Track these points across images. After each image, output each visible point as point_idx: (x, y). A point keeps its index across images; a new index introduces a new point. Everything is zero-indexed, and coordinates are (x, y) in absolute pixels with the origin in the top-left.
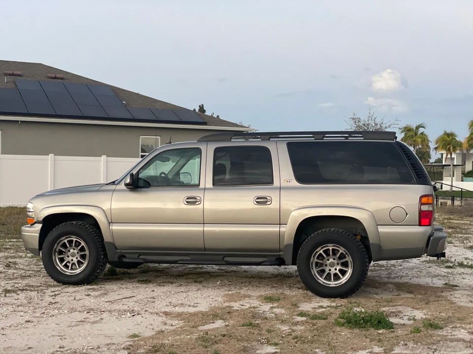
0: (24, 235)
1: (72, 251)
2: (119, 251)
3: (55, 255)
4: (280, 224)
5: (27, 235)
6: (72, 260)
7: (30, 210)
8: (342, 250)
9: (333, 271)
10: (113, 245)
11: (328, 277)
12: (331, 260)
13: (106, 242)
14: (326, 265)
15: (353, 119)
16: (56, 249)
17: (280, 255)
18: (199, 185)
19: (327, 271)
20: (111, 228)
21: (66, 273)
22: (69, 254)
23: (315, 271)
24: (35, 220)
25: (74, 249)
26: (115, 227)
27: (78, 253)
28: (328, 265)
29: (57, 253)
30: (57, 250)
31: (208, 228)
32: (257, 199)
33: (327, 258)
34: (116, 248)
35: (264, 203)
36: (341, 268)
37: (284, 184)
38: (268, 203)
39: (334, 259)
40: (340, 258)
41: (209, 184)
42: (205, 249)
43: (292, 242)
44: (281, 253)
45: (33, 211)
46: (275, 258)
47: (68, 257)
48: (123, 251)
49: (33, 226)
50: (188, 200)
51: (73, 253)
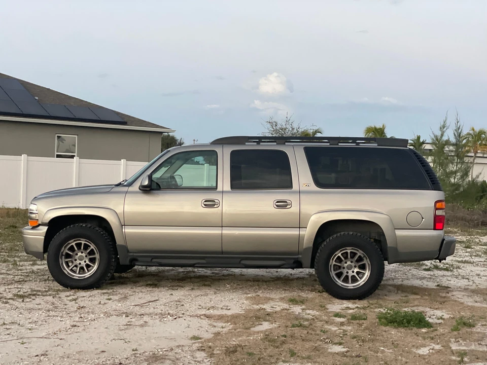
0: (27, 237)
1: (80, 254)
2: (132, 254)
3: (62, 259)
4: (300, 228)
5: (30, 238)
6: (80, 264)
7: (34, 212)
8: (360, 253)
9: (350, 274)
10: (125, 248)
11: (346, 280)
12: (349, 263)
13: (119, 245)
14: (344, 268)
15: (270, 123)
16: (63, 252)
17: (298, 258)
18: (217, 188)
19: (345, 274)
20: (124, 230)
21: (74, 277)
22: (77, 257)
23: (333, 274)
24: (40, 222)
25: (82, 253)
26: (128, 230)
27: (86, 256)
28: (346, 268)
29: (63, 257)
30: (64, 254)
31: (227, 232)
32: (277, 202)
33: (345, 261)
34: (128, 251)
35: (284, 207)
36: (358, 270)
37: (303, 188)
38: (288, 207)
39: (352, 262)
40: (358, 261)
41: (227, 187)
42: (222, 253)
43: (311, 245)
44: (300, 256)
45: (37, 212)
46: (293, 261)
47: (76, 260)
48: (135, 254)
49: (37, 228)
50: (206, 203)
51: (81, 256)
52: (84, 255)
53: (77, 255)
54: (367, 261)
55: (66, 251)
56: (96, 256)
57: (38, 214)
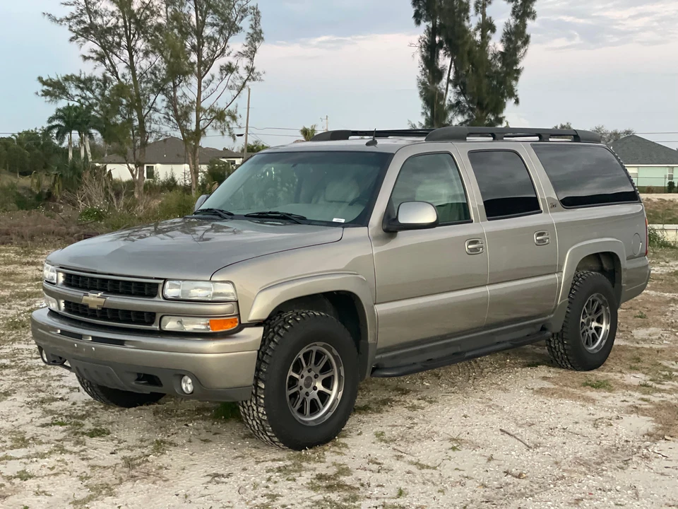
4: (557, 272)
10: (375, 346)
20: (376, 313)
32: (537, 236)
38: (547, 241)
43: (567, 297)
45: (234, 299)
48: (383, 356)
49: (236, 335)
50: (470, 247)
51: (309, 379)
52: (312, 374)
53: (302, 377)
54: (606, 310)
55: (291, 373)
56: (334, 373)
57: (237, 302)
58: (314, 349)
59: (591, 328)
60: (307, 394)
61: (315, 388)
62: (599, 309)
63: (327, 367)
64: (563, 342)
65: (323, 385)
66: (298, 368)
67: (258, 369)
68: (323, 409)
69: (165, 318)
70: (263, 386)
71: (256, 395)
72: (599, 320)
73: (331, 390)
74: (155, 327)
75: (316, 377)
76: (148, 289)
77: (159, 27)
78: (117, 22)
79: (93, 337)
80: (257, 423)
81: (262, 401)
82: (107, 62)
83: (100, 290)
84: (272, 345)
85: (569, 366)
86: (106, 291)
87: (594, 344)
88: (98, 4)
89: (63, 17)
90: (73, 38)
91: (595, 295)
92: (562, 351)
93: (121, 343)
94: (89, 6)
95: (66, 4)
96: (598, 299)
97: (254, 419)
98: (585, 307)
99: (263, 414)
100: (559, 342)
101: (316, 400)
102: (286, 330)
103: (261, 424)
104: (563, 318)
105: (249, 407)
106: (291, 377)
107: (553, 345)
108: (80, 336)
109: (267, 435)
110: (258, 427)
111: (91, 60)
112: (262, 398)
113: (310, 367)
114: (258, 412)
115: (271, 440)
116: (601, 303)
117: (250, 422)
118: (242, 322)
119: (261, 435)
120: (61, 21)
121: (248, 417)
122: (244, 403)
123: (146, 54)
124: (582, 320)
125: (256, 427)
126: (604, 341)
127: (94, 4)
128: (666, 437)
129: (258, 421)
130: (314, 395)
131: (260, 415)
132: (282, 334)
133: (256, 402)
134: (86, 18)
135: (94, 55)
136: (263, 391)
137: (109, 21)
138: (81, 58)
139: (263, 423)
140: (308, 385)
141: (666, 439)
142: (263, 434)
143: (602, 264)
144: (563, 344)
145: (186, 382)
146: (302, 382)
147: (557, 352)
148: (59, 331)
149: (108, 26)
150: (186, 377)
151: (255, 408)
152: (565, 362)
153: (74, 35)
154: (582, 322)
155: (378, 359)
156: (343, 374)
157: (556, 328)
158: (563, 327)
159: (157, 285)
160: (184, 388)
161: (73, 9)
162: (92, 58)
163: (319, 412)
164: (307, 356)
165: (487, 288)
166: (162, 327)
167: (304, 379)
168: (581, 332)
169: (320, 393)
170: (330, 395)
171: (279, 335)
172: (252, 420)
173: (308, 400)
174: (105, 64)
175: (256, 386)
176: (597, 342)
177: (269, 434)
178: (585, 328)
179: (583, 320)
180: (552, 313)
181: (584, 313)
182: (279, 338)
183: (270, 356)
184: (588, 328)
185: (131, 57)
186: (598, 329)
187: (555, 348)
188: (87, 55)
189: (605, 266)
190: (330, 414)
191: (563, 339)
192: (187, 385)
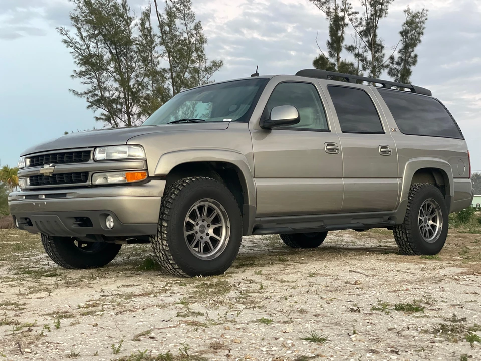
4: (398, 178)
7: (138, 158)
10: (255, 209)
17: (393, 213)
18: (329, 130)
20: (254, 184)
30: (185, 223)
32: (381, 148)
34: (256, 215)
36: (432, 223)
37: (393, 133)
38: (389, 154)
43: (407, 197)
44: (396, 211)
48: (262, 219)
49: (146, 184)
50: (328, 148)
51: (203, 226)
52: (206, 223)
53: (197, 224)
54: (439, 212)
55: (188, 219)
56: (222, 224)
57: (146, 161)
58: (207, 204)
59: (428, 225)
60: (202, 238)
61: (208, 234)
62: (433, 212)
63: (217, 220)
64: (406, 232)
65: (214, 232)
66: (193, 216)
67: (162, 213)
68: (214, 250)
69: (95, 175)
70: (165, 224)
71: (161, 232)
72: (434, 220)
73: (221, 237)
74: (88, 183)
75: (209, 226)
76: (83, 156)
77: (147, 97)
78: (119, 95)
79: (45, 195)
80: (162, 254)
81: (165, 236)
82: (113, 122)
83: (52, 163)
84: (173, 196)
85: (412, 251)
86: (55, 163)
87: (430, 238)
88: (106, 83)
89: (82, 92)
90: (89, 106)
91: (429, 199)
92: (406, 239)
93: (64, 195)
94: (100, 84)
95: (84, 83)
96: (432, 203)
97: (160, 251)
98: (421, 207)
99: (166, 246)
100: (403, 232)
101: (208, 243)
102: (184, 186)
103: (166, 255)
104: (405, 214)
105: (156, 242)
106: (188, 222)
107: (398, 236)
108: (36, 196)
109: (170, 263)
110: (163, 258)
111: (101, 120)
112: (165, 233)
113: (203, 218)
114: (163, 245)
115: (174, 268)
116: (435, 207)
117: (158, 255)
118: (150, 176)
119: (166, 264)
120: (82, 94)
121: (156, 251)
122: (153, 239)
123: (139, 115)
124: (419, 217)
125: (162, 257)
126: (439, 236)
127: (104, 82)
128: (475, 273)
129: (163, 252)
130: (207, 239)
131: (164, 247)
132: (181, 189)
133: (161, 237)
134: (98, 92)
135: (103, 117)
136: (166, 228)
137: (114, 94)
138: (95, 119)
139: (167, 253)
140: (203, 232)
141: (475, 275)
142: (167, 263)
143: (435, 181)
144: (406, 233)
145: (109, 220)
146: (197, 228)
147: (402, 240)
148: (24, 197)
149: (113, 97)
150: (109, 217)
151: (160, 242)
152: (409, 248)
153: (90, 104)
154: (420, 220)
155: (258, 220)
156: (229, 225)
157: (400, 219)
158: (405, 220)
159: (89, 152)
160: (108, 225)
161: (89, 87)
162: (102, 119)
163: (211, 252)
164: (201, 208)
165: (343, 181)
166: (93, 182)
167: (199, 226)
168: (420, 227)
169: (212, 238)
170: (219, 241)
171: (179, 189)
172: (159, 252)
173: (202, 241)
174: (111, 123)
175: (161, 225)
176: (433, 236)
177: (171, 262)
178: (423, 224)
179: (421, 218)
180: (396, 208)
181: (421, 213)
182: (178, 191)
183: (171, 203)
184: (426, 225)
185: (129, 119)
186: (434, 227)
187: (400, 238)
188: (98, 117)
189: (438, 182)
190: (219, 254)
191: (405, 229)
192: (110, 223)
